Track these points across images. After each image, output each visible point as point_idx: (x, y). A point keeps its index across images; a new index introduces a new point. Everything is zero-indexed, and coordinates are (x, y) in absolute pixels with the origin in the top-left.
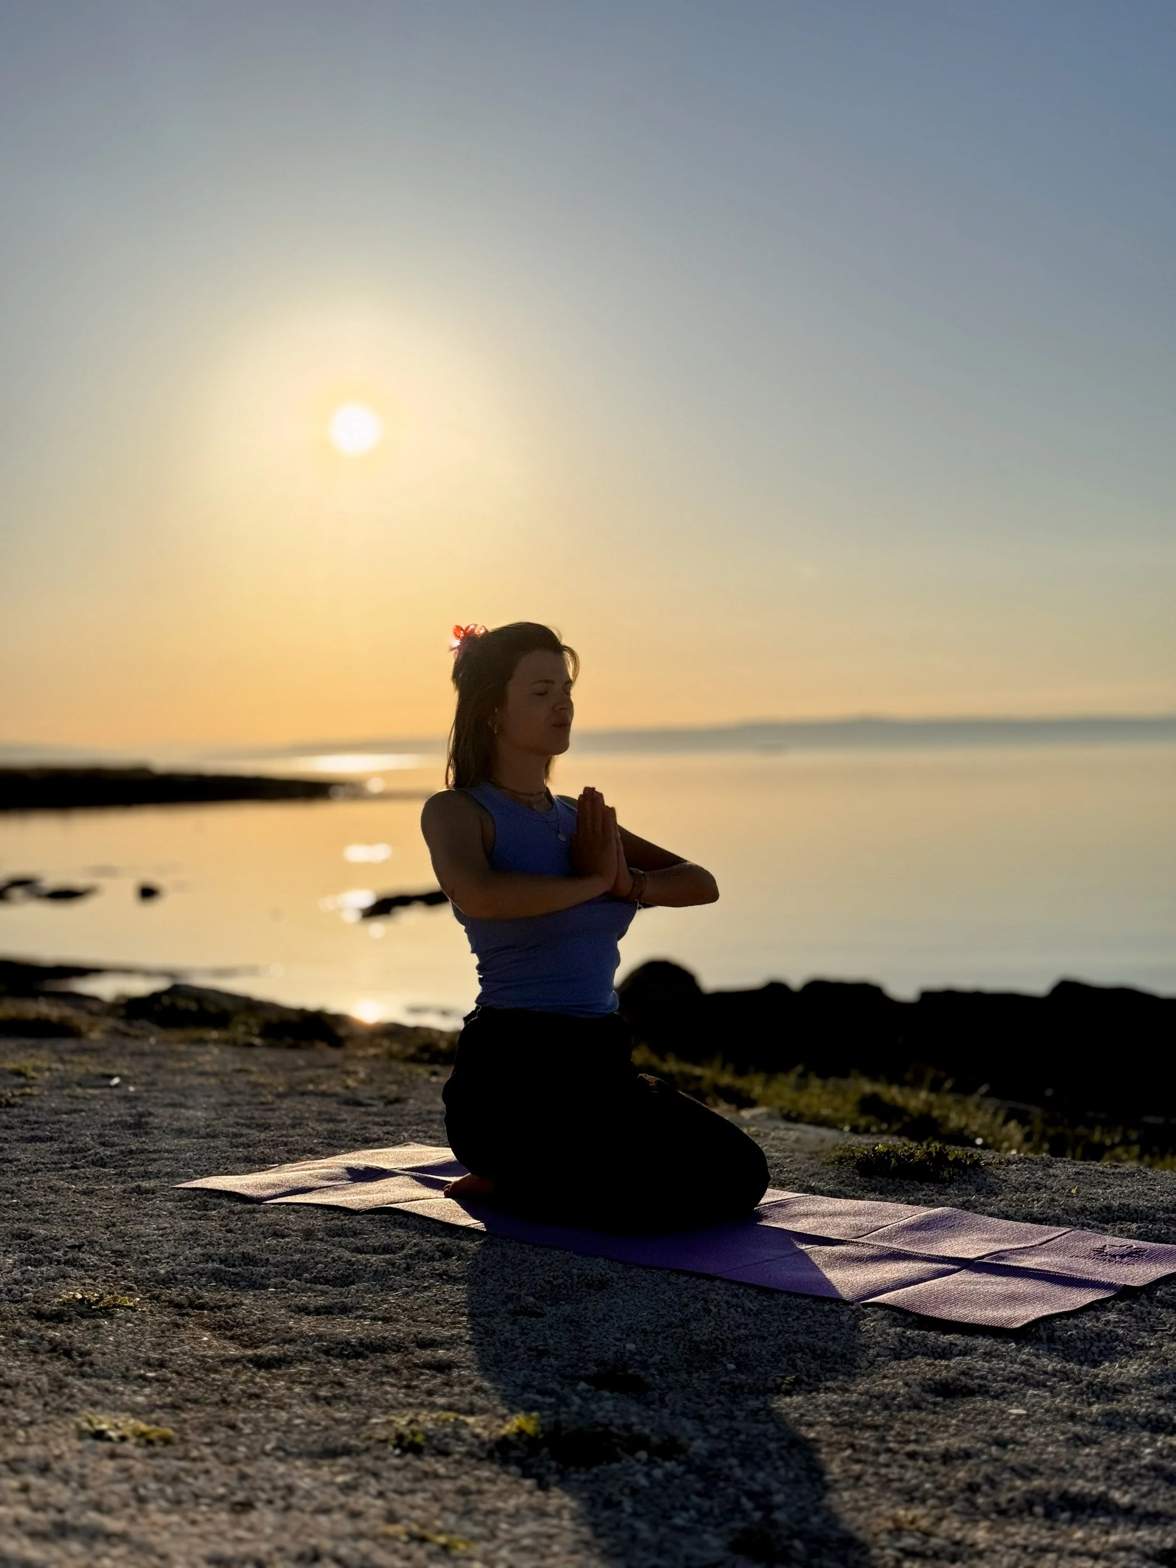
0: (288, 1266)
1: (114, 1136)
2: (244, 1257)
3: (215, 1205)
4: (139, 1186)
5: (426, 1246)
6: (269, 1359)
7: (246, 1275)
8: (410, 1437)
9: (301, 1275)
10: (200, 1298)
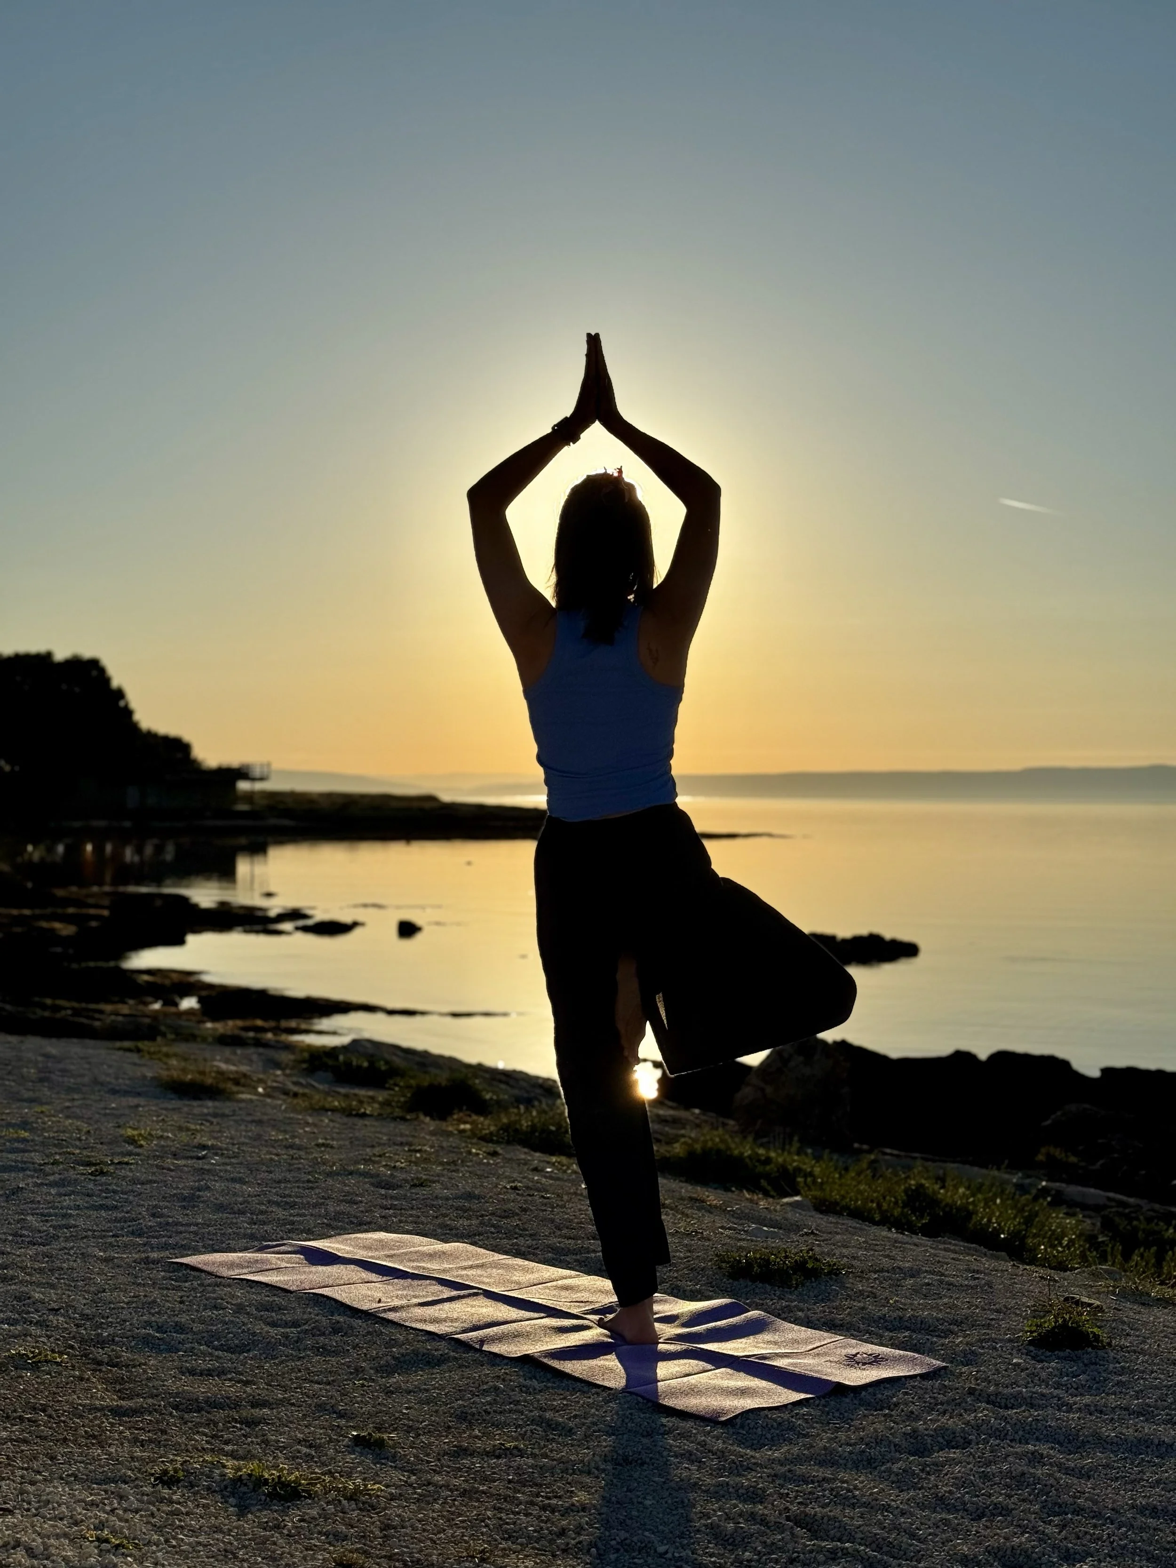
0: (205, 1335)
1: (166, 1207)
2: (176, 1325)
3: (194, 1277)
4: (147, 1258)
5: (324, 1321)
6: (127, 1409)
7: (168, 1340)
8: (172, 1473)
9: (212, 1342)
10: (120, 1357)
